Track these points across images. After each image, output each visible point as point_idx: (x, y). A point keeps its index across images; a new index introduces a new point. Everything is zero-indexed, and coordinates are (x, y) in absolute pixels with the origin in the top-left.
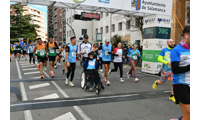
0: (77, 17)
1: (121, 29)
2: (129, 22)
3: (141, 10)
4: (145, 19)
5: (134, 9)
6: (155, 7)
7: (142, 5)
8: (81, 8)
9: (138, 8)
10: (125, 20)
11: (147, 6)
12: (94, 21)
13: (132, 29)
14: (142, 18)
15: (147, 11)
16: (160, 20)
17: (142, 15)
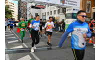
0: (33, 7)
1: (55, 13)
2: (59, 10)
3: (65, 4)
4: (67, 9)
5: (61, 4)
6: (72, 3)
7: (65, 2)
8: (35, 3)
9: (63, 3)
10: (56, 9)
11: (68, 2)
12: (42, 9)
13: (60, 13)
14: (65, 8)
15: (68, 5)
16: (74, 10)
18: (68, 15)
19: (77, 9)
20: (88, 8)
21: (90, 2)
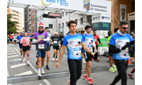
0: (45, 16)
2: (82, 19)
3: (90, 11)
4: (93, 17)
6: (99, 8)
7: (91, 7)
8: (48, 10)
9: (88, 9)
10: (79, 18)
11: (94, 8)
12: (58, 19)
13: (84, 24)
14: (91, 16)
15: (94, 12)
16: (103, 18)
17: (91, 14)
18: (95, 26)
20: (123, 14)
21: (125, 6)
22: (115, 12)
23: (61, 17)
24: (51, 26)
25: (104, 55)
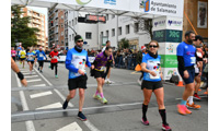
0: (81, 20)
2: (137, 24)
3: (150, 12)
4: (154, 21)
5: (143, 10)
6: (165, 8)
7: (151, 6)
8: (85, 10)
9: (147, 10)
10: (133, 22)
11: (156, 7)
12: (100, 24)
13: (140, 31)
14: (151, 20)
15: (156, 13)
17: (151, 17)
19: (177, 20)
20: (202, 17)
22: (189, 14)
23: (105, 22)
24: (89, 35)
25: (171, 81)
